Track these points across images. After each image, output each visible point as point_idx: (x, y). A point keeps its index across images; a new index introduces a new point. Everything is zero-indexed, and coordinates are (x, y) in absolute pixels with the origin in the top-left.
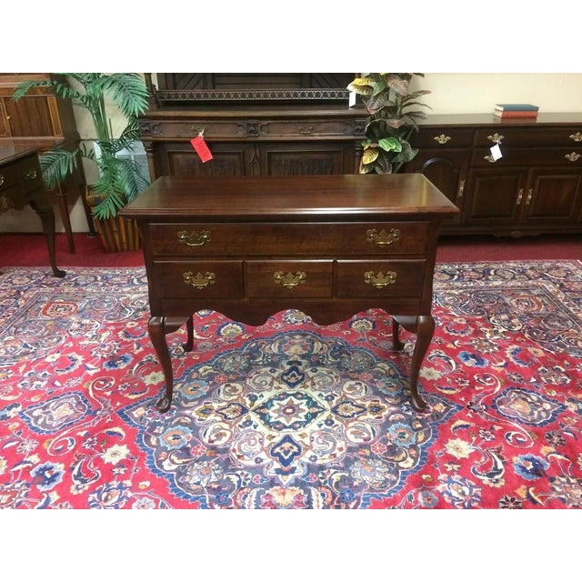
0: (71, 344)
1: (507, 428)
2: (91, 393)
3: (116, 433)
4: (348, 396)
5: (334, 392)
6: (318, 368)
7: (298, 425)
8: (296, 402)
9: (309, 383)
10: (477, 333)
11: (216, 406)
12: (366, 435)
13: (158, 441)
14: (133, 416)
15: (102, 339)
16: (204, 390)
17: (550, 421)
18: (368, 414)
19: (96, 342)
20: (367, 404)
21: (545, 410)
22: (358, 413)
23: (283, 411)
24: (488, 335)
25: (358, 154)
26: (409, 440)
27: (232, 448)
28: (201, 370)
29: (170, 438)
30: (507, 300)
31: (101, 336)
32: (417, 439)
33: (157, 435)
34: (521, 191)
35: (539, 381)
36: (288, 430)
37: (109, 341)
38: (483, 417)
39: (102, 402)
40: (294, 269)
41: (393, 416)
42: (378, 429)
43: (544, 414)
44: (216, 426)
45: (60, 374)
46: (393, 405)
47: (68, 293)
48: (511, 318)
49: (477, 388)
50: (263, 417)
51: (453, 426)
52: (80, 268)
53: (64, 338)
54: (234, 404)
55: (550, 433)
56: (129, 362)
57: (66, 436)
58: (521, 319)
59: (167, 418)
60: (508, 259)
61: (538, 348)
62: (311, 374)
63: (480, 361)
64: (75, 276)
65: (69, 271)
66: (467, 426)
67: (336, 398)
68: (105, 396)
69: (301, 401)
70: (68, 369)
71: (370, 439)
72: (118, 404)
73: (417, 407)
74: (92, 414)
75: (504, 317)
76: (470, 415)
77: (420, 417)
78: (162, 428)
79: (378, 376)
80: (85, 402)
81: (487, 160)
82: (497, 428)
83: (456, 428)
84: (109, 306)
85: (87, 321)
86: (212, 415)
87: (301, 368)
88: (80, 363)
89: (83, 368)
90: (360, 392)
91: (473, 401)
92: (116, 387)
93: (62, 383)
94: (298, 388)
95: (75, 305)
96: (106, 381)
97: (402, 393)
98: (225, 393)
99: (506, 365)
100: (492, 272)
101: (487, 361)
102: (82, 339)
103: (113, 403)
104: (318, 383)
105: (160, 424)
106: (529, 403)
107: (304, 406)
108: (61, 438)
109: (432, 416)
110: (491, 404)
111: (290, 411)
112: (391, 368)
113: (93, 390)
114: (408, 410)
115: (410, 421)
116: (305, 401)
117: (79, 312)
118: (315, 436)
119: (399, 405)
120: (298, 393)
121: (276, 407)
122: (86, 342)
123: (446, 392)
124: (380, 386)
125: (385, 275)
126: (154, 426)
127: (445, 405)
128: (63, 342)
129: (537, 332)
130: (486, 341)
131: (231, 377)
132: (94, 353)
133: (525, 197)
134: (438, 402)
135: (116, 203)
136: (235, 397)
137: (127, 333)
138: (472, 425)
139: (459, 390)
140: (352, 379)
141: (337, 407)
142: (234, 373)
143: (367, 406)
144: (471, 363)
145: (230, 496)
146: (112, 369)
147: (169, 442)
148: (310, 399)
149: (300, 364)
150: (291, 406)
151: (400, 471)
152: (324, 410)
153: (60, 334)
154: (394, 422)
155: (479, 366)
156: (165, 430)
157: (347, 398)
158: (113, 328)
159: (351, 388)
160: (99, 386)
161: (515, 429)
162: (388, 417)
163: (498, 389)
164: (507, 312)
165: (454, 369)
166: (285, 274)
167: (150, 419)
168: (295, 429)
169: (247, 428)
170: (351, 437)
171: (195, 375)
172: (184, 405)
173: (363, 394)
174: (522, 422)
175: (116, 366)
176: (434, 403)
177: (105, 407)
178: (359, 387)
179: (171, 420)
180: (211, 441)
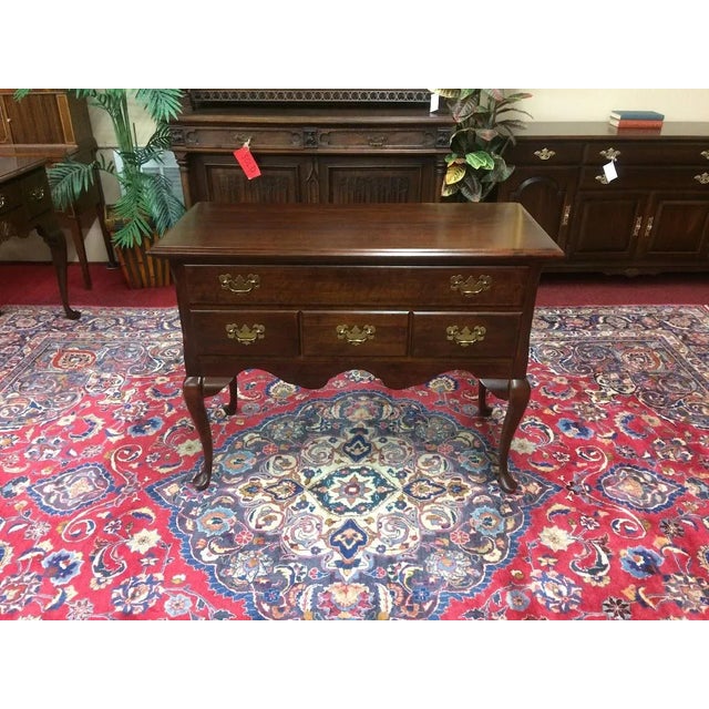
0: (88, 404)
1: (614, 515)
2: (114, 465)
3: (144, 515)
4: (424, 472)
5: (407, 468)
6: (388, 438)
7: (363, 508)
8: (361, 479)
9: (376, 456)
10: (581, 396)
11: (264, 483)
12: (445, 521)
13: (195, 525)
14: (164, 493)
15: (126, 398)
16: (250, 462)
17: (666, 506)
18: (448, 495)
19: (119, 401)
20: (447, 483)
21: (660, 493)
22: (435, 494)
23: (345, 490)
24: (594, 399)
25: (440, 171)
26: (496, 527)
27: (283, 535)
28: (246, 438)
29: (210, 522)
30: (619, 355)
31: (124, 395)
32: (506, 526)
33: (193, 517)
34: (640, 219)
35: (654, 457)
36: (351, 513)
37: (134, 400)
38: (585, 501)
39: (127, 476)
40: (362, 322)
41: (477, 498)
42: (458, 515)
43: (658, 498)
44: (265, 507)
45: (75, 440)
46: (478, 484)
47: (83, 340)
48: (622, 378)
49: (579, 465)
50: (321, 497)
51: (549, 511)
52: (98, 308)
53: (80, 396)
54: (286, 481)
55: (666, 521)
56: (160, 427)
57: (83, 518)
58: (634, 378)
59: (205, 497)
60: (621, 302)
61: (653, 415)
62: (379, 445)
63: (584, 431)
64: (91, 318)
65: (85, 312)
66: (565, 511)
67: (409, 475)
68: (131, 469)
69: (367, 478)
70: (85, 435)
71: (449, 525)
72: (147, 479)
73: (507, 487)
74: (114, 492)
75: (614, 376)
76: (570, 498)
77: (510, 500)
78: (200, 509)
79: (459, 448)
80: (107, 475)
81: (599, 181)
82: (602, 514)
83: (553, 513)
84: (134, 356)
85: (108, 376)
86: (260, 494)
87: (367, 437)
88: (100, 428)
89: (104, 433)
90: (438, 468)
91: (574, 480)
92: (143, 457)
93: (78, 453)
94: (363, 462)
95: (93, 355)
96: (131, 450)
97: (489, 470)
98: (276, 467)
99: (614, 437)
100: (601, 320)
101: (592, 431)
102: (102, 397)
103: (141, 478)
104: (388, 456)
105: (197, 505)
106: (642, 484)
107: (370, 485)
108: (78, 520)
109: (524, 499)
110: (596, 484)
111: (353, 490)
112: (476, 439)
113: (116, 461)
114: (495, 491)
115: (497, 504)
116: (371, 478)
117: (97, 364)
118: (384, 521)
119: (485, 484)
120: (364, 468)
121: (337, 485)
122: (107, 401)
123: (542, 469)
124: (463, 461)
125: (472, 331)
126: (189, 506)
127: (540, 485)
128: (79, 400)
129: (654, 396)
130: (591, 406)
131: (283, 447)
132: (117, 415)
133: (644, 227)
134: (532, 481)
135: (142, 228)
136: (287, 473)
137: (156, 391)
138: (573, 509)
139: (556, 467)
140: (429, 452)
141: (410, 486)
142: (285, 442)
143: (446, 485)
144: (572, 433)
145: (281, 594)
146: (139, 435)
147: (208, 527)
148: (377, 475)
149: (366, 432)
150: (354, 484)
151: (485, 565)
152: (395, 489)
153: (75, 390)
154: (478, 505)
155: (583, 437)
156: (203, 512)
157: (422, 475)
158: (138, 384)
159: (427, 462)
160: (123, 456)
161: (623, 516)
162: (471, 499)
163: (604, 466)
164: (617, 370)
165: (552, 440)
166: (350, 328)
167: (185, 498)
168: (360, 512)
169: (302, 511)
170: (427, 524)
171: (239, 445)
172: (226, 481)
173: (442, 470)
174: (632, 508)
175: (144, 432)
176: (527, 482)
177: (131, 482)
178: (436, 462)
179: (211, 499)
180: (258, 526)
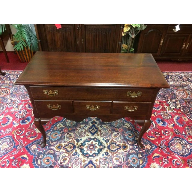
0: (7, 111)
1: (174, 158)
2: (15, 137)
3: (25, 158)
4: (114, 140)
5: (109, 138)
6: (103, 125)
7: (95, 155)
8: (94, 143)
9: (99, 133)
10: (164, 109)
11: (63, 144)
12: (120, 161)
13: (41, 162)
14: (31, 149)
15: (20, 109)
16: (59, 136)
17: (189, 154)
18: (122, 149)
19: (17, 110)
20: (121, 144)
21: (187, 149)
22: (118, 149)
23: (89, 147)
24: (167, 110)
26: (137, 163)
27: (69, 167)
28: (58, 125)
29: (46, 161)
30: (175, 92)
31: (19, 107)
32: (140, 162)
33: (40, 159)
34: (185, 43)
35: (186, 134)
36: (91, 157)
37: (22, 109)
38: (164, 152)
39: (20, 142)
40: (95, 105)
41: (131, 151)
42: (125, 157)
43: (187, 151)
44: (63, 155)
45: (3, 126)
46: (131, 145)
47: (6, 84)
48: (176, 101)
49: (163, 137)
50: (82, 150)
51: (153, 156)
52: (11, 71)
53: (5, 107)
54: (70, 144)
55: (189, 160)
56: (30, 121)
57: (6, 159)
58: (180, 101)
59: (44, 150)
60: (175, 70)
61: (186, 116)
62: (100, 129)
63: (164, 124)
64: (9, 75)
65: (7, 72)
66: (158, 156)
67: (109, 141)
68: (21, 138)
69: (96, 142)
70: (6, 124)
71: (122, 162)
72: (26, 143)
73: (140, 147)
74: (15, 148)
75: (174, 101)
76: (160, 151)
77: (141, 152)
78: (43, 156)
79: (125, 130)
80: (13, 141)
81: (173, 31)
82: (170, 157)
83: (154, 157)
84: (23, 91)
85: (13, 99)
86: (62, 149)
87: (96, 125)
88: (11, 121)
89: (12, 123)
90: (118, 138)
91: (161, 144)
92: (25, 133)
93: (4, 131)
94: (95, 136)
95: (9, 90)
96: (21, 130)
97: (135, 139)
98: (67, 138)
99: (173, 126)
100: (170, 78)
101: (167, 123)
102: (12, 108)
103: (24, 142)
104: (103, 133)
105: (41, 153)
106: (182, 145)
107: (97, 145)
108: (3, 160)
109: (145, 151)
110: (168, 145)
111: (91, 147)
112: (131, 126)
113: (16, 135)
114: (136, 148)
115: (137, 154)
116: (97, 142)
117: (11, 94)
118: (101, 160)
119: (133, 145)
120: (95, 138)
121: (87, 145)
122: (13, 110)
123: (151, 139)
124: (126, 135)
125: (133, 107)
126: (39, 154)
127: (150, 145)
128: (4, 109)
129: (186, 109)
130: (167, 113)
131: (70, 129)
132: (17, 115)
133: (186, 46)
134: (148, 144)
136: (71, 140)
137: (29, 106)
138: (161, 156)
139: (156, 138)
140: (116, 131)
141: (110, 146)
142: (71, 127)
143: (121, 145)
144: (160, 124)
146: (23, 124)
147: (45, 163)
148: (99, 141)
149: (96, 123)
150: (92, 145)
152: (105, 147)
153: (3, 105)
154: (131, 154)
155: (164, 126)
157: (113, 141)
158: (24, 103)
159: (115, 136)
160: (18, 133)
161: (176, 158)
162: (129, 151)
163: (170, 137)
164: (175, 98)
165: (154, 127)
166: (91, 106)
167: (38, 151)
168: (94, 157)
169: (75, 156)
170: (115, 161)
171: (55, 129)
172: (51, 144)
173: (120, 139)
174: (179, 155)
175: (25, 123)
176: (146, 145)
177: (21, 144)
178: (118, 135)
179: (46, 151)
180: (61, 163)
